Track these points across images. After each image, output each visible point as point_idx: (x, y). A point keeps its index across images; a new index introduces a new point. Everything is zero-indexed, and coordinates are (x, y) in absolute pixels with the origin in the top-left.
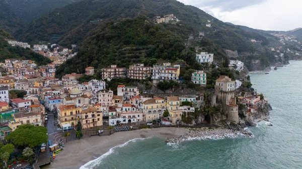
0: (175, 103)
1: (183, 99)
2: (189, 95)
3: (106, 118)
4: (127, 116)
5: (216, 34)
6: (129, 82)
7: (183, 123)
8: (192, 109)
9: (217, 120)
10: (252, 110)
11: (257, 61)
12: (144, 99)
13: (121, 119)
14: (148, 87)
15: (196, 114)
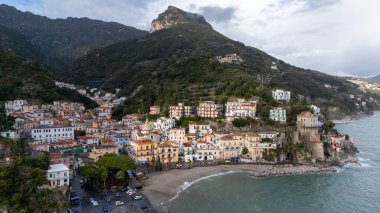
0: (254, 139)
1: (263, 136)
2: (269, 131)
3: (182, 155)
4: (203, 152)
5: (284, 77)
6: (199, 120)
7: (264, 161)
8: (274, 146)
9: (300, 158)
10: (338, 149)
11: (335, 109)
12: (219, 136)
13: (197, 156)
14: (222, 124)
15: (278, 151)
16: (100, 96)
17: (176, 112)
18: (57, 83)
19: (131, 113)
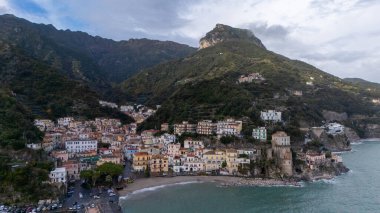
0: (232, 154)
1: (241, 152)
2: (248, 148)
3: (172, 166)
4: (189, 164)
5: (318, 93)
6: (196, 137)
7: (239, 174)
8: (248, 161)
9: (272, 173)
10: (312, 167)
11: (375, 126)
12: (206, 151)
13: (184, 167)
14: (213, 141)
15: (252, 166)
16: (143, 111)
17: (179, 130)
18: (101, 102)
19: (148, 129)
